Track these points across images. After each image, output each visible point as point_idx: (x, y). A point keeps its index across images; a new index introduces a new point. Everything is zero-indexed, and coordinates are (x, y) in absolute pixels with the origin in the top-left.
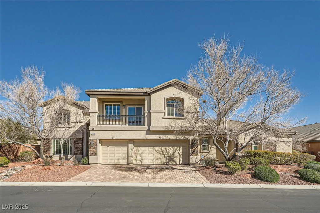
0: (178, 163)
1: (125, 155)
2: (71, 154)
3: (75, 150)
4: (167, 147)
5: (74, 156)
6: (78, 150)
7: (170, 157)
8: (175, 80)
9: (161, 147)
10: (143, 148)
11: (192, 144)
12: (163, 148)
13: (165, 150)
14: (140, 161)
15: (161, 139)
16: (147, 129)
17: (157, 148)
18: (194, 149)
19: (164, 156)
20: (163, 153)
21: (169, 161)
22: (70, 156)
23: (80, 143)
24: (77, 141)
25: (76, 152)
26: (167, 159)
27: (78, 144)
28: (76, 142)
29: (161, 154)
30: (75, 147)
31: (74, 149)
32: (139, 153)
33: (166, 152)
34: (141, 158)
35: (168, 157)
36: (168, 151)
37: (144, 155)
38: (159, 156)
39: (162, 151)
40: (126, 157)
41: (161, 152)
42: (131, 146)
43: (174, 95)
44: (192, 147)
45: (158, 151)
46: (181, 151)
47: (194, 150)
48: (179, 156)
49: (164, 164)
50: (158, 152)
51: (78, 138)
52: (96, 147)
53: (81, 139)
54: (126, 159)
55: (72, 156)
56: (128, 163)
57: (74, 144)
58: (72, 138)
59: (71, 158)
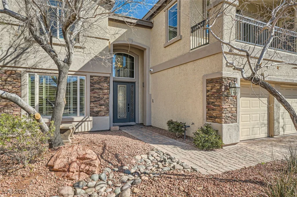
2: (82, 114)
3: (92, 105)
5: (91, 118)
6: (101, 105)
14: (283, 127)
22: (81, 118)
23: (104, 88)
24: (99, 83)
25: (96, 109)
27: (100, 89)
28: (97, 86)
30: (94, 97)
31: (91, 102)
34: (284, 122)
40: (266, 122)
51: (100, 77)
52: (236, 99)
53: (107, 78)
54: (265, 125)
55: (84, 120)
56: (270, 134)
57: (92, 90)
58: (86, 75)
59: (81, 125)
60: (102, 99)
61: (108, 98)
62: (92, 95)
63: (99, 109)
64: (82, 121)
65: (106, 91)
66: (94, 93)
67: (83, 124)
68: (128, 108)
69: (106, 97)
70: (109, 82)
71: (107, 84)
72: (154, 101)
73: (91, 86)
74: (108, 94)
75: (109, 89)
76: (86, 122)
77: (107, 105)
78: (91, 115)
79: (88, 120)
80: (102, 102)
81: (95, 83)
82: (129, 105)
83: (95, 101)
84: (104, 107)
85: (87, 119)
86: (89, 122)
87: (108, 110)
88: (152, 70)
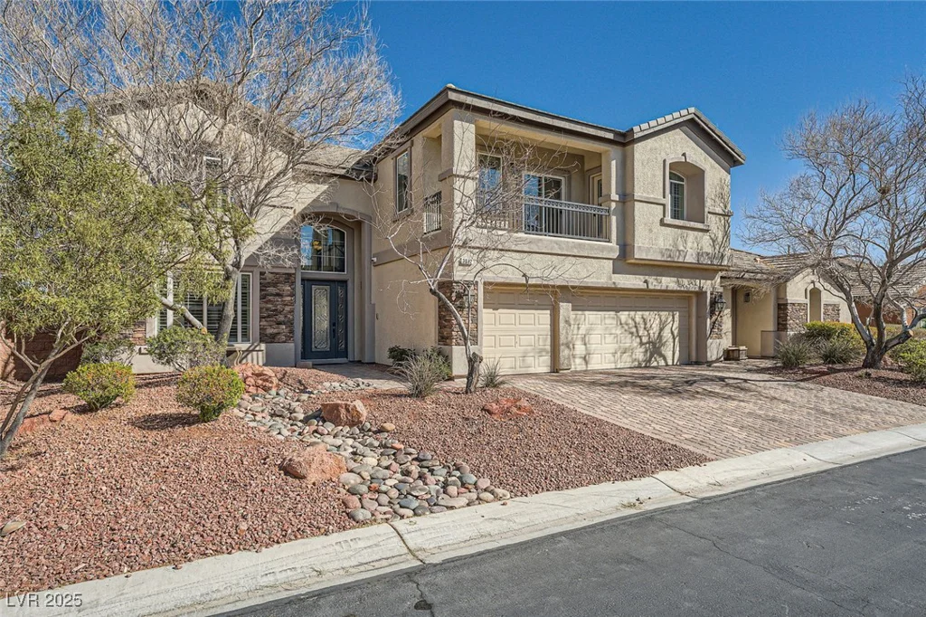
0: (670, 363)
1: (545, 340)
2: (245, 336)
3: (264, 323)
4: (647, 313)
5: (263, 346)
6: (279, 323)
7: (654, 344)
8: (692, 110)
9: (632, 313)
10: (592, 316)
11: (713, 303)
12: (638, 316)
13: (641, 321)
14: (584, 358)
15: (651, 287)
16: (615, 255)
17: (624, 316)
18: (714, 318)
19: (641, 340)
20: (637, 331)
21: (651, 356)
22: (245, 346)
23: (285, 293)
24: (275, 285)
25: (270, 331)
26: (646, 351)
27: (278, 295)
28: (271, 290)
29: (632, 333)
30: (267, 309)
31: (261, 318)
32: (580, 332)
33: (645, 328)
34: (586, 349)
35: (649, 342)
36: (648, 325)
37: (594, 339)
38: (629, 342)
39: (636, 327)
40: (548, 348)
41: (634, 330)
42: (565, 308)
43: (684, 155)
44: (712, 313)
45: (627, 324)
46: (676, 324)
47: (714, 323)
48: (671, 340)
49: (639, 367)
50: (626, 327)
51: (277, 274)
52: (477, 311)
53: (290, 275)
54: (547, 353)
55: (251, 349)
56: (555, 368)
57: (263, 297)
58: (252, 272)
59: (246, 357)
60: (280, 312)
61: (292, 311)
62: (264, 305)
63: (275, 331)
64: (249, 351)
65: (289, 298)
66: (266, 302)
67: (249, 356)
68: (334, 331)
69: (287, 308)
70: (293, 283)
71: (290, 286)
72: (379, 317)
73: (261, 290)
74: (292, 303)
75: (293, 295)
76: (255, 353)
77: (290, 324)
78: (261, 341)
79: (257, 349)
80: (281, 318)
81: (269, 285)
82: (334, 325)
83: (269, 316)
84: (284, 327)
85: (256, 347)
86: (260, 353)
87: (292, 332)
88: (375, 259)
